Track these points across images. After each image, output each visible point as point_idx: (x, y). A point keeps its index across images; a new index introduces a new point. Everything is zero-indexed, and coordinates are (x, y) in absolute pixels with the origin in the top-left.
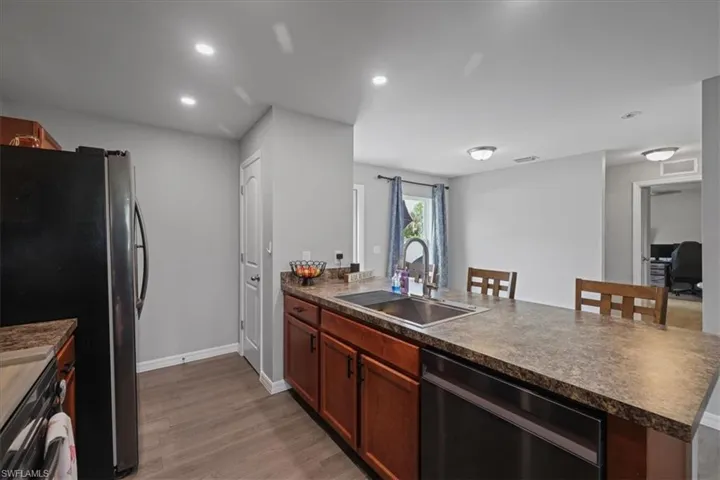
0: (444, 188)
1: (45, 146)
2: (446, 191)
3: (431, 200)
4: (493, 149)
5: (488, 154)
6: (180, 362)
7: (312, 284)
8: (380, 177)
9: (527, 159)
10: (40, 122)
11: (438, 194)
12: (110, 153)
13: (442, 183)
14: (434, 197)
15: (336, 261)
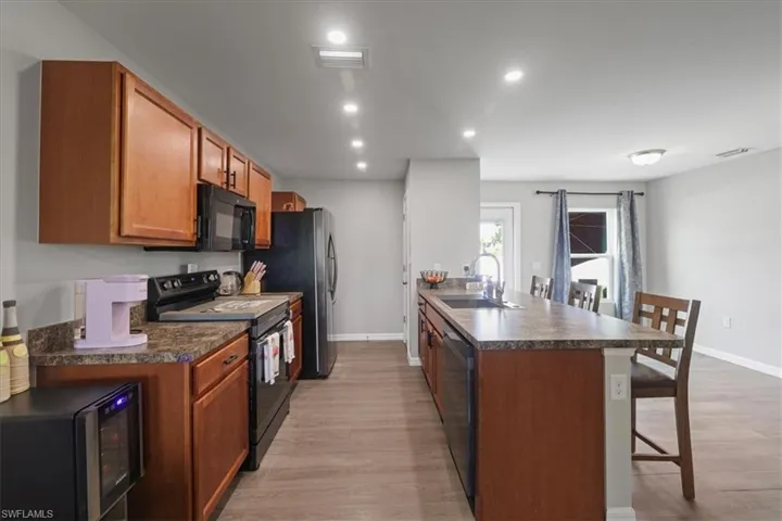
0: (631, 195)
1: (299, 208)
2: (637, 199)
3: (615, 211)
4: (662, 152)
5: (656, 157)
6: (365, 339)
7: (437, 288)
8: (538, 192)
9: (736, 151)
10: (297, 192)
11: (625, 203)
12: (317, 209)
13: (630, 190)
14: (619, 206)
15: (464, 272)
